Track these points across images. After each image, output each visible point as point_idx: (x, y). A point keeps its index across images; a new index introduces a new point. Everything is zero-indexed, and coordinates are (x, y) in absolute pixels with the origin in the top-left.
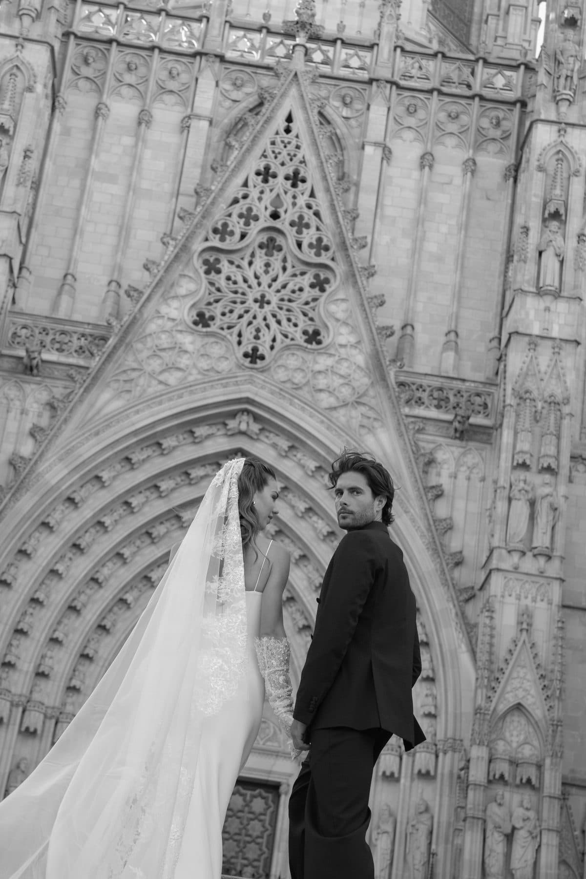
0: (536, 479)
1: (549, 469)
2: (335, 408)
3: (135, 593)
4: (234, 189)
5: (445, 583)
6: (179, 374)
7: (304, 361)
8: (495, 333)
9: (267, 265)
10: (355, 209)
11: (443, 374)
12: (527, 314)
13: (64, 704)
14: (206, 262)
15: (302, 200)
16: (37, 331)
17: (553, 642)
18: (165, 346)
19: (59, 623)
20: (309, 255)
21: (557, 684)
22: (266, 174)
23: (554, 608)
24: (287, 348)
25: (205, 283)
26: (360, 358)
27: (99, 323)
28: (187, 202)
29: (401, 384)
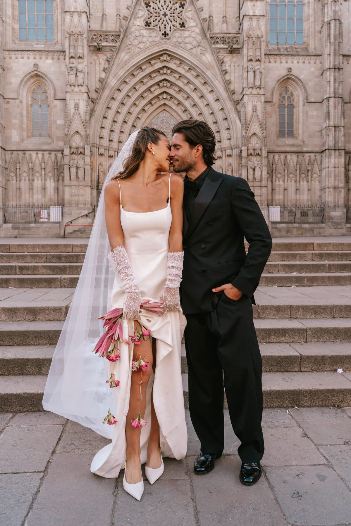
0: (254, 63)
1: (258, 60)
2: (192, 49)
3: (141, 115)
5: (230, 100)
6: (143, 44)
7: (181, 34)
8: (238, 15)
11: (223, 32)
12: (248, 8)
14: (146, 3)
16: (98, 36)
17: (263, 114)
18: (138, 35)
19: (122, 126)
21: (264, 126)
23: (263, 103)
24: (175, 30)
25: (146, 11)
26: (198, 30)
27: (116, 30)
29: (211, 37)
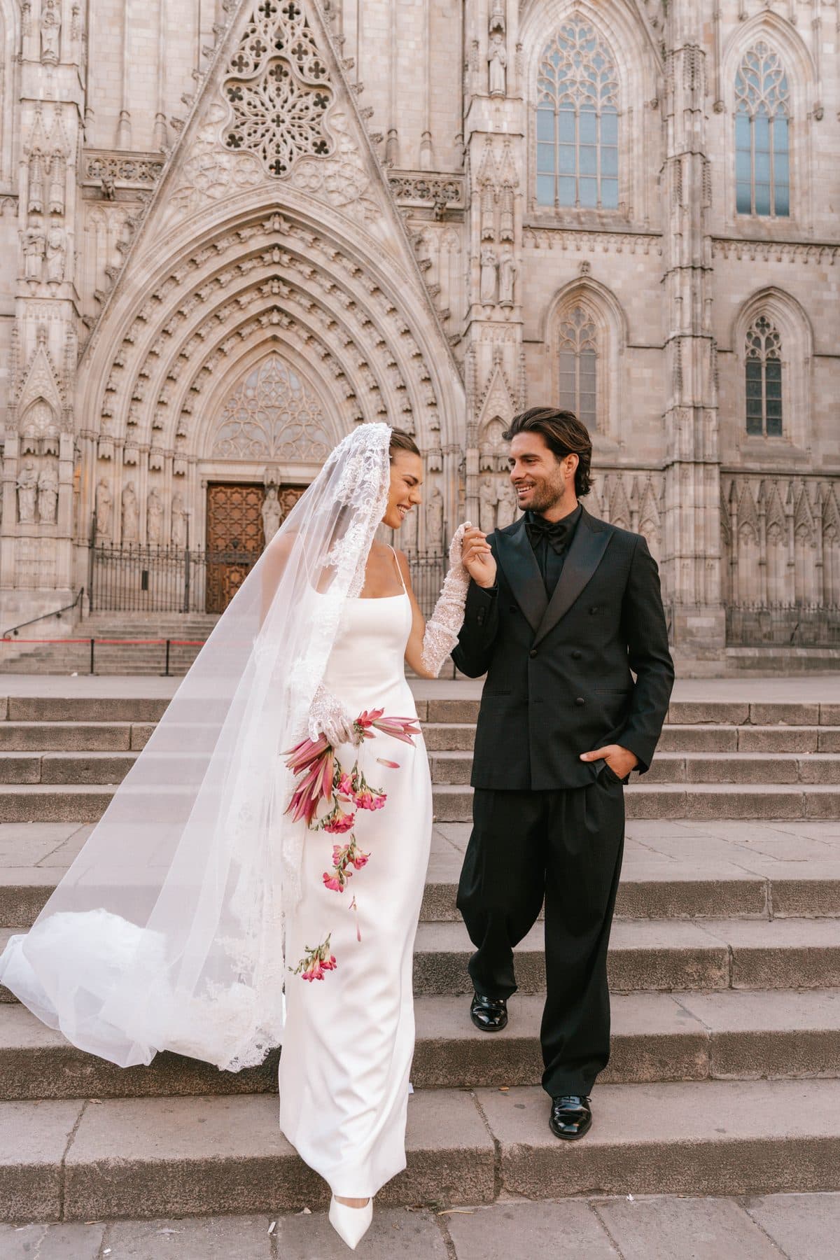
1: (508, 240)
2: (344, 205)
3: (214, 361)
4: (244, 26)
5: (439, 334)
6: (221, 189)
7: (317, 169)
8: (459, 132)
9: (278, 89)
10: (342, 35)
11: (423, 169)
12: (483, 115)
13: (176, 447)
14: (230, 91)
15: (299, 30)
16: (107, 163)
17: (518, 370)
18: (207, 166)
19: (163, 389)
20: (310, 78)
21: (522, 400)
22: (268, 10)
23: (518, 345)
24: (303, 158)
25: (232, 109)
26: (359, 163)
27: (154, 151)
28: (207, 40)
29: (393, 181)
